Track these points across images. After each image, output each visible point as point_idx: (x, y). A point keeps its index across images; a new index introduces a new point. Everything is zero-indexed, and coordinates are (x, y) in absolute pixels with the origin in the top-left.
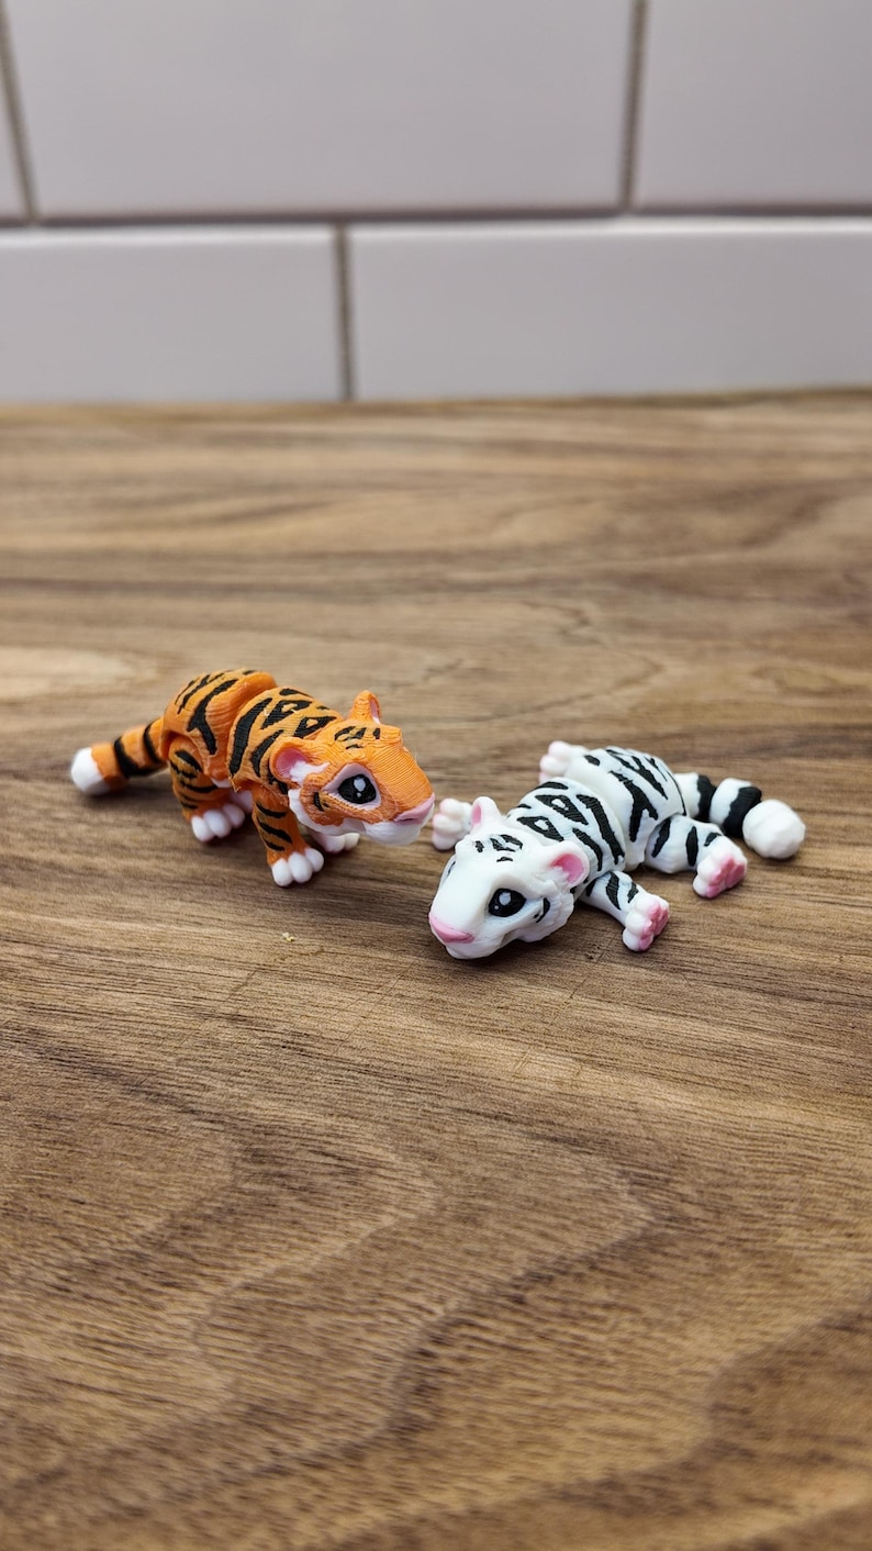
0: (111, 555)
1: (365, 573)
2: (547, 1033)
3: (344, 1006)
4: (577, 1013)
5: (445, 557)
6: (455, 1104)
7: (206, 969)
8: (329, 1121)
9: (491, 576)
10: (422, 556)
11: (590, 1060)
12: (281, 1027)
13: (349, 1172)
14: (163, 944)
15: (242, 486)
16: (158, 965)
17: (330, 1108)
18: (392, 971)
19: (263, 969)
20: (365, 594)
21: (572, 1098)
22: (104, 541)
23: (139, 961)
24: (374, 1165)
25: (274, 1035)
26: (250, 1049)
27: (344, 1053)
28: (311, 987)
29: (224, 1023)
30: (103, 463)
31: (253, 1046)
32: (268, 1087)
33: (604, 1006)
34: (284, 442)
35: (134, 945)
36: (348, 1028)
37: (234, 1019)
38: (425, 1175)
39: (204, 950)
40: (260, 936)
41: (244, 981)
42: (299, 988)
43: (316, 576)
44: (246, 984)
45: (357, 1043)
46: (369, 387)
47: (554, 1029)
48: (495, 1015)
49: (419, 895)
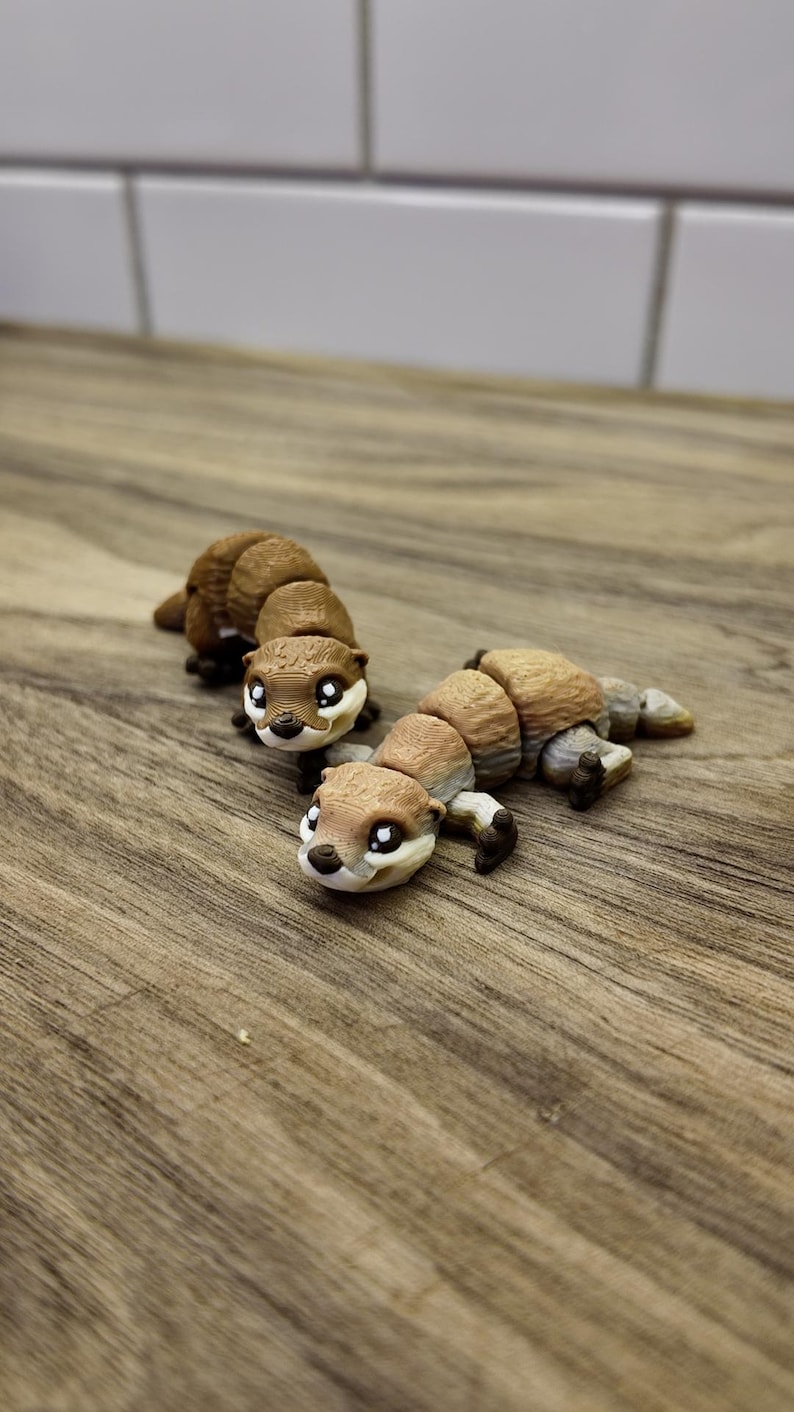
0: (313, 501)
1: (551, 562)
2: (423, 1212)
3: (203, 1073)
4: (480, 1197)
5: (653, 560)
6: (246, 1270)
7: (91, 970)
8: (84, 1226)
9: (696, 590)
10: (625, 554)
11: (454, 1277)
12: (119, 1075)
13: (64, 1310)
14: (71, 925)
15: (481, 454)
16: (48, 948)
17: (97, 1212)
18: (285, 1046)
19: (148, 992)
20: (539, 584)
21: (399, 1325)
22: (315, 487)
23: (35, 937)
24: (97, 1313)
25: (102, 1083)
26: (66, 1091)
27: (162, 1140)
28: (183, 1034)
29: (63, 1046)
30: (364, 416)
31: (72, 1088)
32: (52, 1149)
33: (523, 1199)
34: (551, 419)
35: (43, 915)
36: (189, 1106)
37: (78, 1044)
38: (145, 1358)
39: (105, 945)
40: (174, 947)
41: (118, 998)
42: (171, 1030)
43: (497, 556)
44: (118, 1004)
45: (184, 1131)
46: (671, 376)
47: (436, 1208)
48: (371, 1157)
49: (381, 954)
